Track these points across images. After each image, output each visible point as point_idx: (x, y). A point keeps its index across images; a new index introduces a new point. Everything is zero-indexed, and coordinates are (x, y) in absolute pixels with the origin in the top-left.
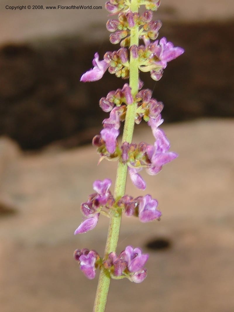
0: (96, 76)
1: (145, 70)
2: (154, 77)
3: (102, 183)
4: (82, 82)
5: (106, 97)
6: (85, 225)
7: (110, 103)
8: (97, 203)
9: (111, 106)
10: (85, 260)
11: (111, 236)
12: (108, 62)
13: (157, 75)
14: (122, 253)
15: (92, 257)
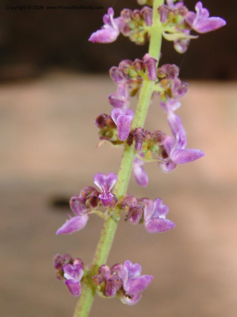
0: (108, 38)
1: (169, 38)
2: (179, 49)
3: (105, 178)
4: (91, 42)
5: (117, 66)
6: (71, 224)
7: (124, 74)
8: (94, 202)
9: (124, 78)
10: (70, 271)
11: (103, 242)
12: (127, 20)
13: (182, 46)
14: (115, 267)
15: (80, 268)
